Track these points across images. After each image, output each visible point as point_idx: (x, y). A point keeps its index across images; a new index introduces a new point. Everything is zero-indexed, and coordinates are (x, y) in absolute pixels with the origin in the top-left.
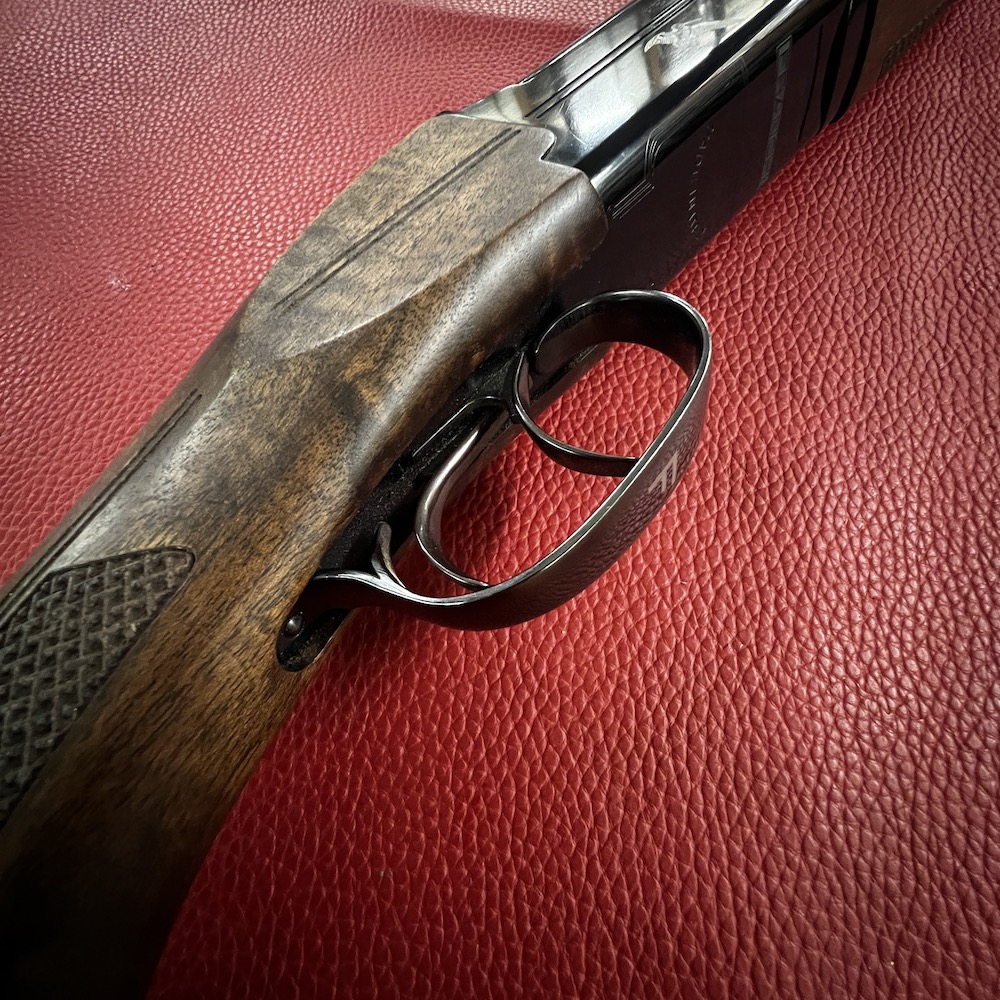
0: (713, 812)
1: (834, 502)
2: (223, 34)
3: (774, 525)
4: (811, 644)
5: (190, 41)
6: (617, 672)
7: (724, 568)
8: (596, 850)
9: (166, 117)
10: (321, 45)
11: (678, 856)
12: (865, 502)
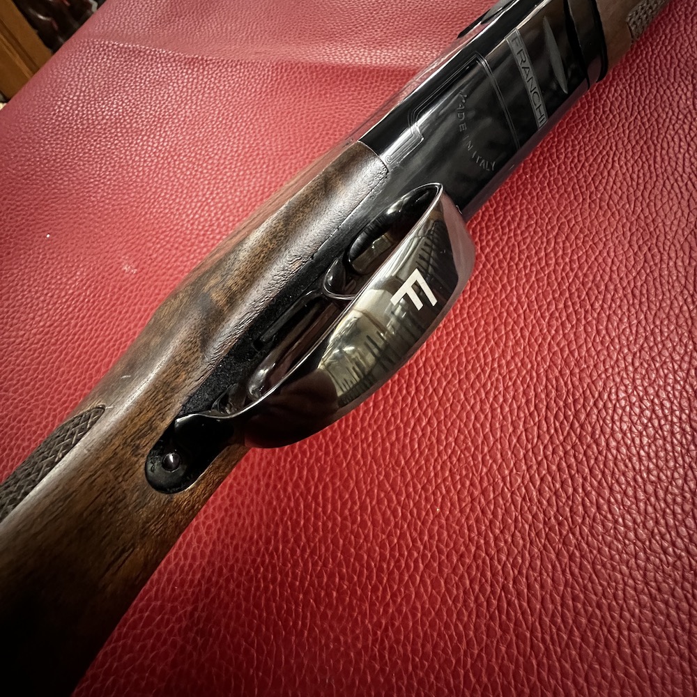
0: (548, 638)
1: (620, 411)
2: (185, 89)
3: (579, 430)
4: (609, 516)
5: (163, 96)
6: (476, 538)
7: (545, 461)
8: (469, 666)
9: (152, 150)
10: (248, 93)
11: (525, 670)
12: (642, 411)
